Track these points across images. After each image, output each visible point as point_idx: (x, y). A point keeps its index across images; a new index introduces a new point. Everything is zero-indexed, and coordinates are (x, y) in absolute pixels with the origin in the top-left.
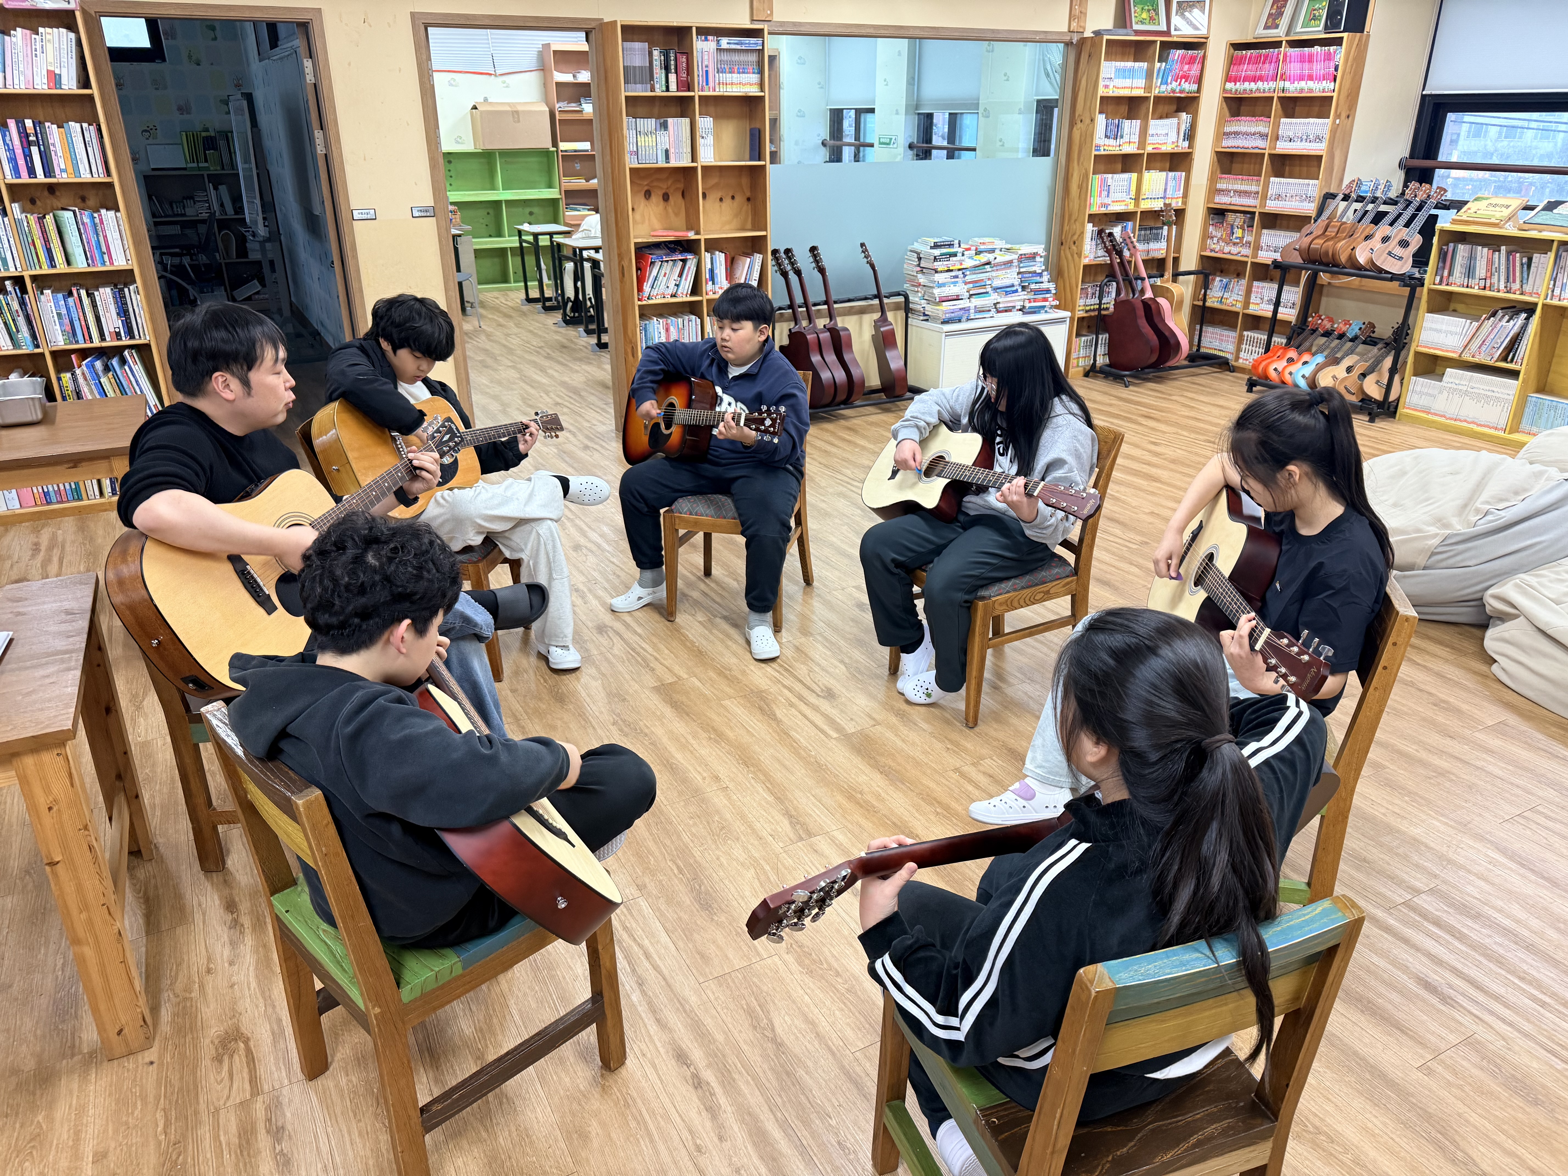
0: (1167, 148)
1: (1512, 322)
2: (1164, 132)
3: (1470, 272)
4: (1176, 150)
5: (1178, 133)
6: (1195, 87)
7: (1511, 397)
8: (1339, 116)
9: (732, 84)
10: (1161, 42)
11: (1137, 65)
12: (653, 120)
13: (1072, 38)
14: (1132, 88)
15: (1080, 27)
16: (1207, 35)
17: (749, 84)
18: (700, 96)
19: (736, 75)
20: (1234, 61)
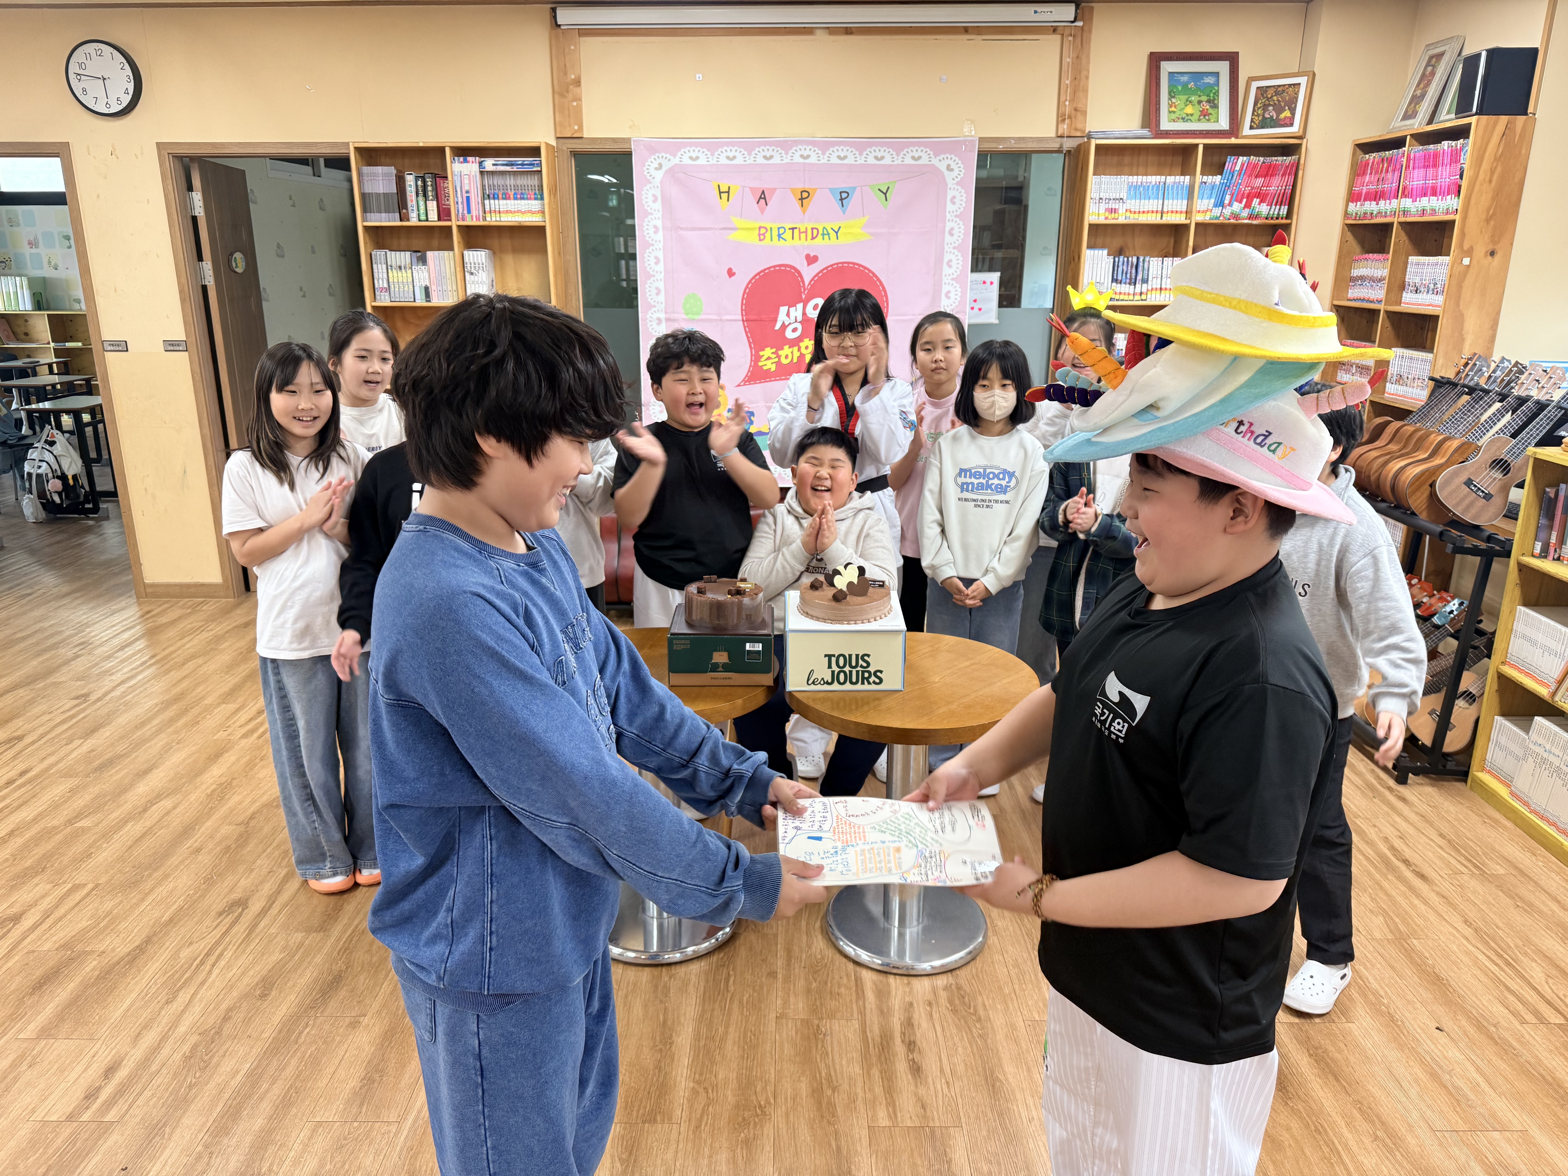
6: (1280, 210)
8: (1469, 253)
9: (507, 212)
10: (1206, 147)
11: (1170, 179)
12: (408, 254)
13: (1061, 145)
14: (1162, 213)
15: (1076, 129)
16: (1301, 133)
17: (530, 212)
18: (459, 227)
19: (512, 202)
20: (1358, 171)
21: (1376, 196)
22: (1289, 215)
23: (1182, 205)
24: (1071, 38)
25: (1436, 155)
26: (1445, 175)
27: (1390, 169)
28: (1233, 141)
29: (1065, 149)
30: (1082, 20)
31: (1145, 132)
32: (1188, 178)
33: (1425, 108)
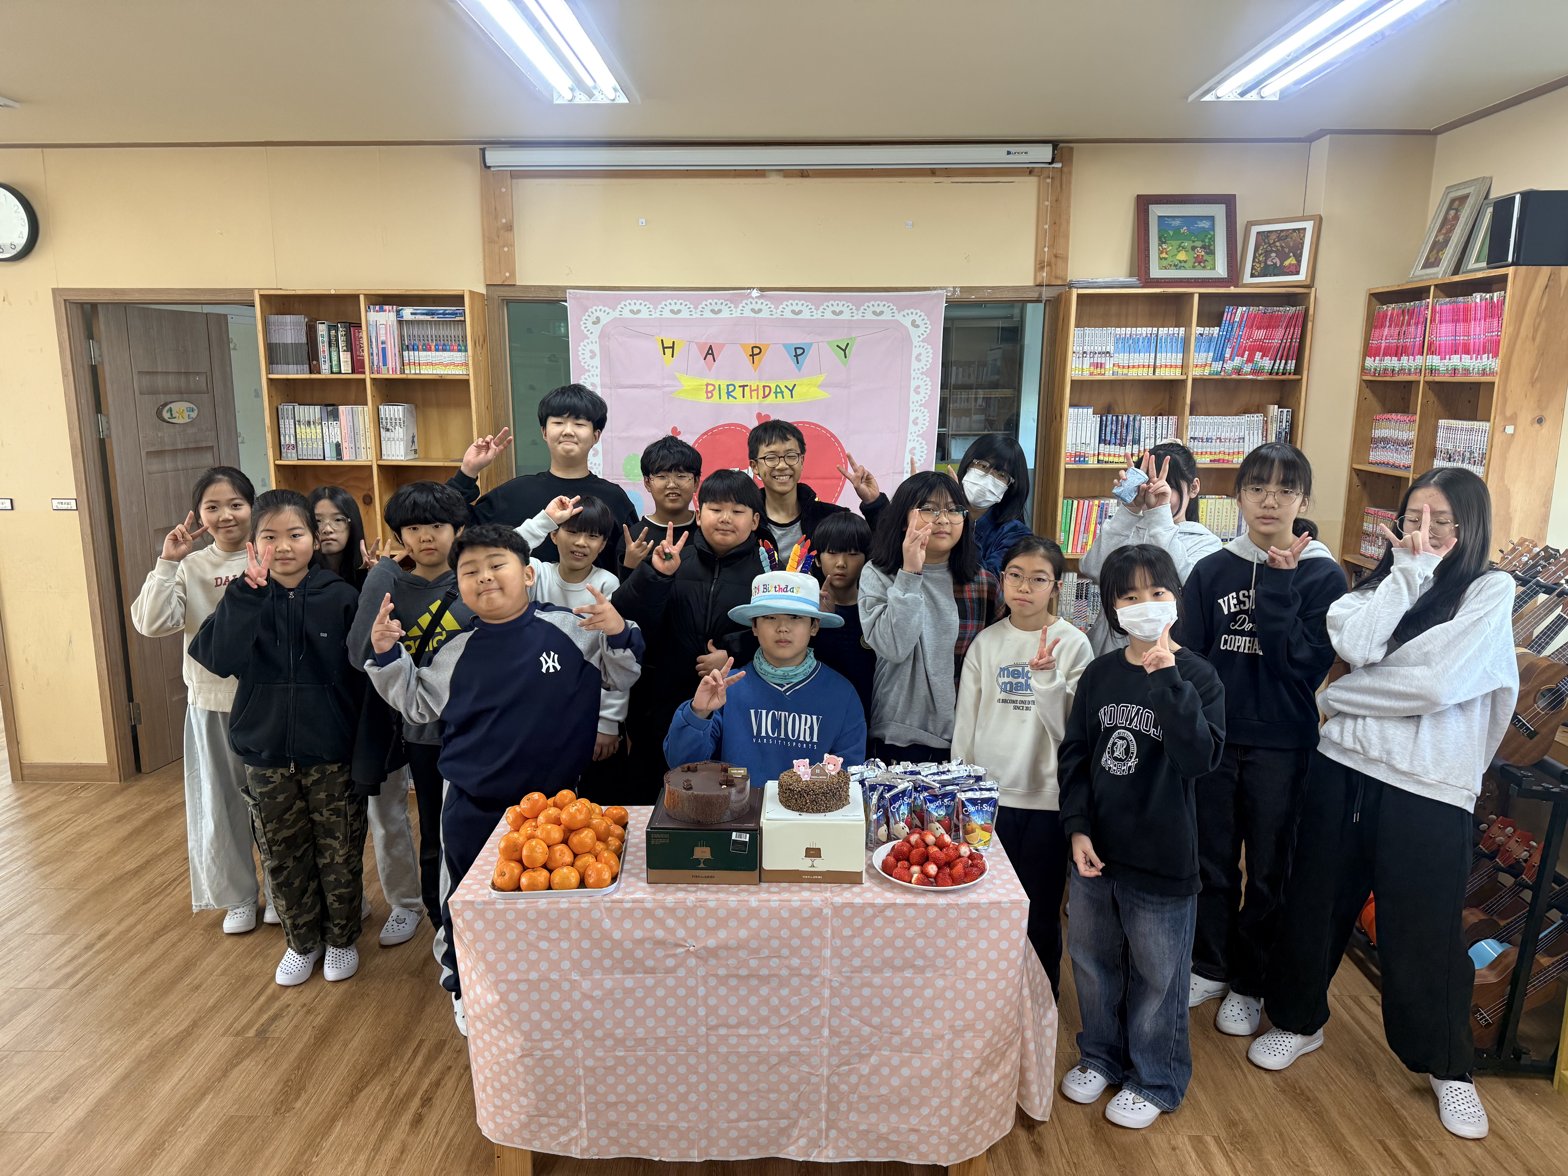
6: (1287, 365)
8: (1513, 420)
9: (427, 364)
10: (1201, 295)
11: (1163, 331)
12: (318, 408)
13: (1041, 294)
14: (1155, 367)
15: (1056, 278)
16: (1308, 282)
17: (453, 364)
18: (373, 380)
19: (434, 353)
20: (1373, 322)
21: (1398, 352)
22: (1298, 370)
23: (1178, 358)
24: (1049, 181)
25: (1467, 309)
26: (1478, 331)
27: (1413, 322)
28: (1232, 290)
29: (1044, 298)
30: (1061, 161)
31: (1134, 280)
32: (1182, 329)
33: (1449, 255)
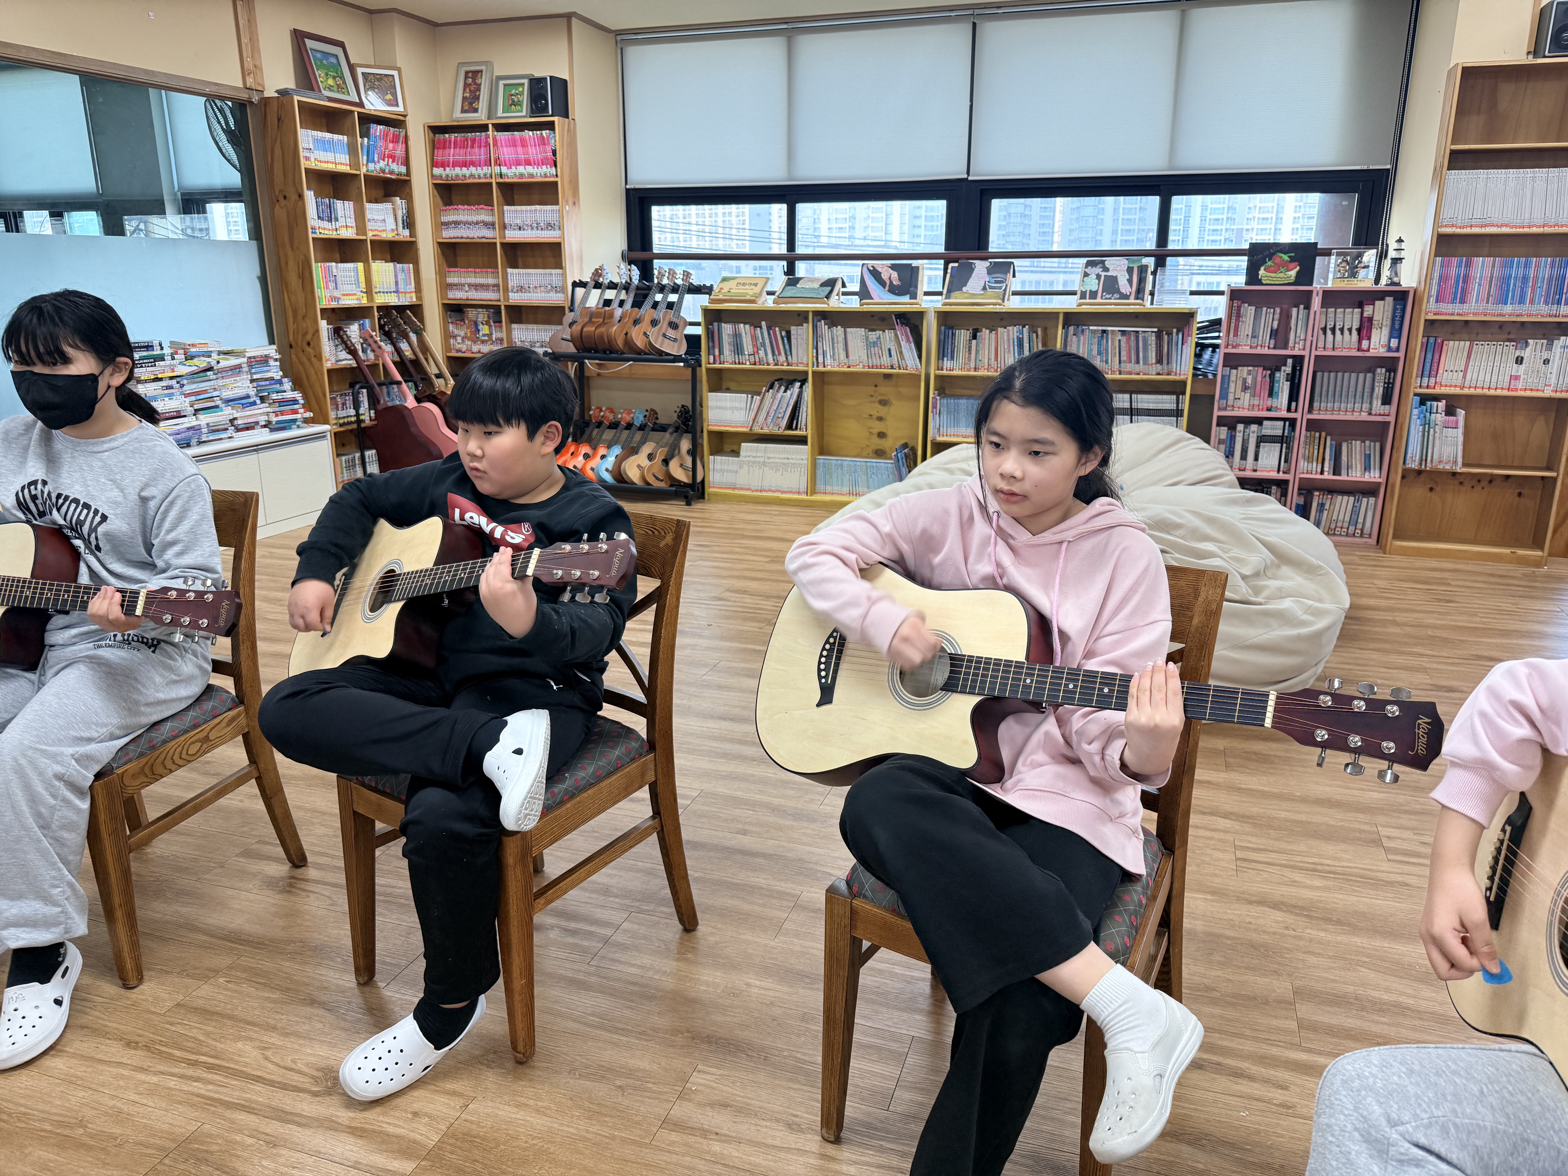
0: (388, 236)
1: (789, 392)
2: (381, 217)
3: (738, 348)
4: (397, 238)
5: (396, 219)
6: (403, 169)
7: (805, 462)
8: (567, 203)
11: (336, 137)
13: (250, 97)
14: (336, 163)
15: (259, 84)
16: (404, 113)
20: (437, 145)
22: (408, 173)
23: (350, 159)
25: (523, 139)
26: (537, 153)
27: (475, 146)
28: (370, 112)
29: (253, 100)
31: (321, 95)
32: (346, 137)
33: (484, 107)
